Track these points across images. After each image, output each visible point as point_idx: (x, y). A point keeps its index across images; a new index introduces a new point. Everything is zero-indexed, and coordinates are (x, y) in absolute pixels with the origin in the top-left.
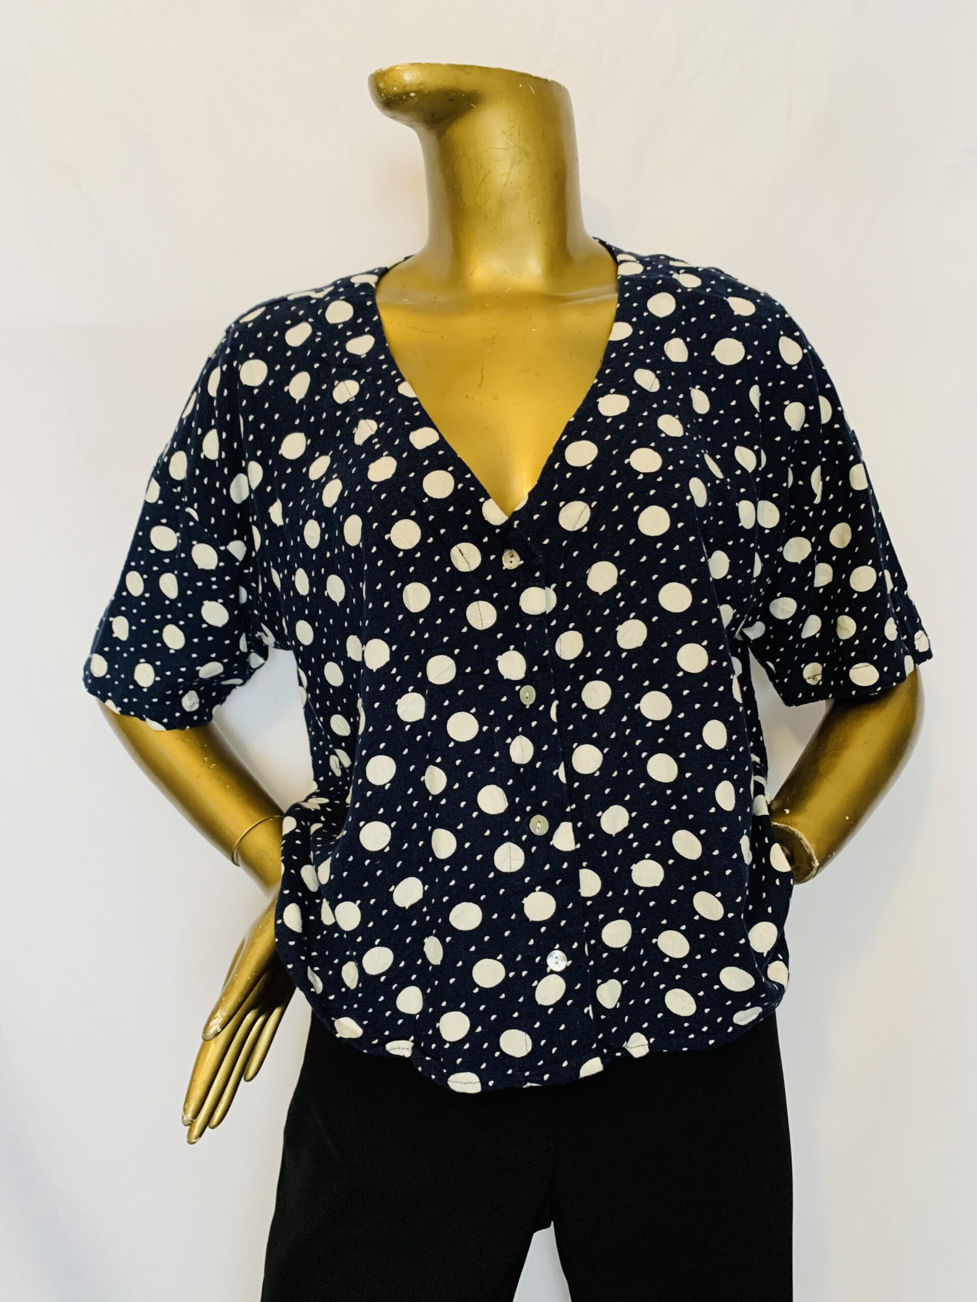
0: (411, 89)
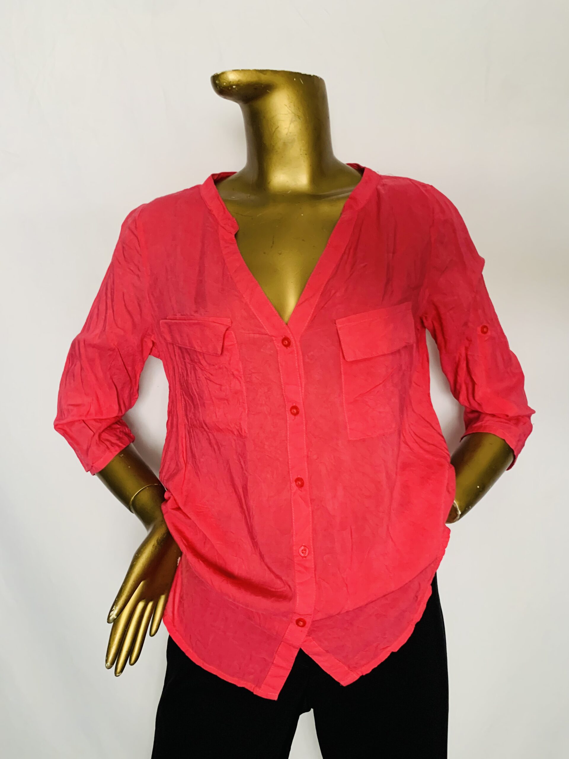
0: (233, 84)
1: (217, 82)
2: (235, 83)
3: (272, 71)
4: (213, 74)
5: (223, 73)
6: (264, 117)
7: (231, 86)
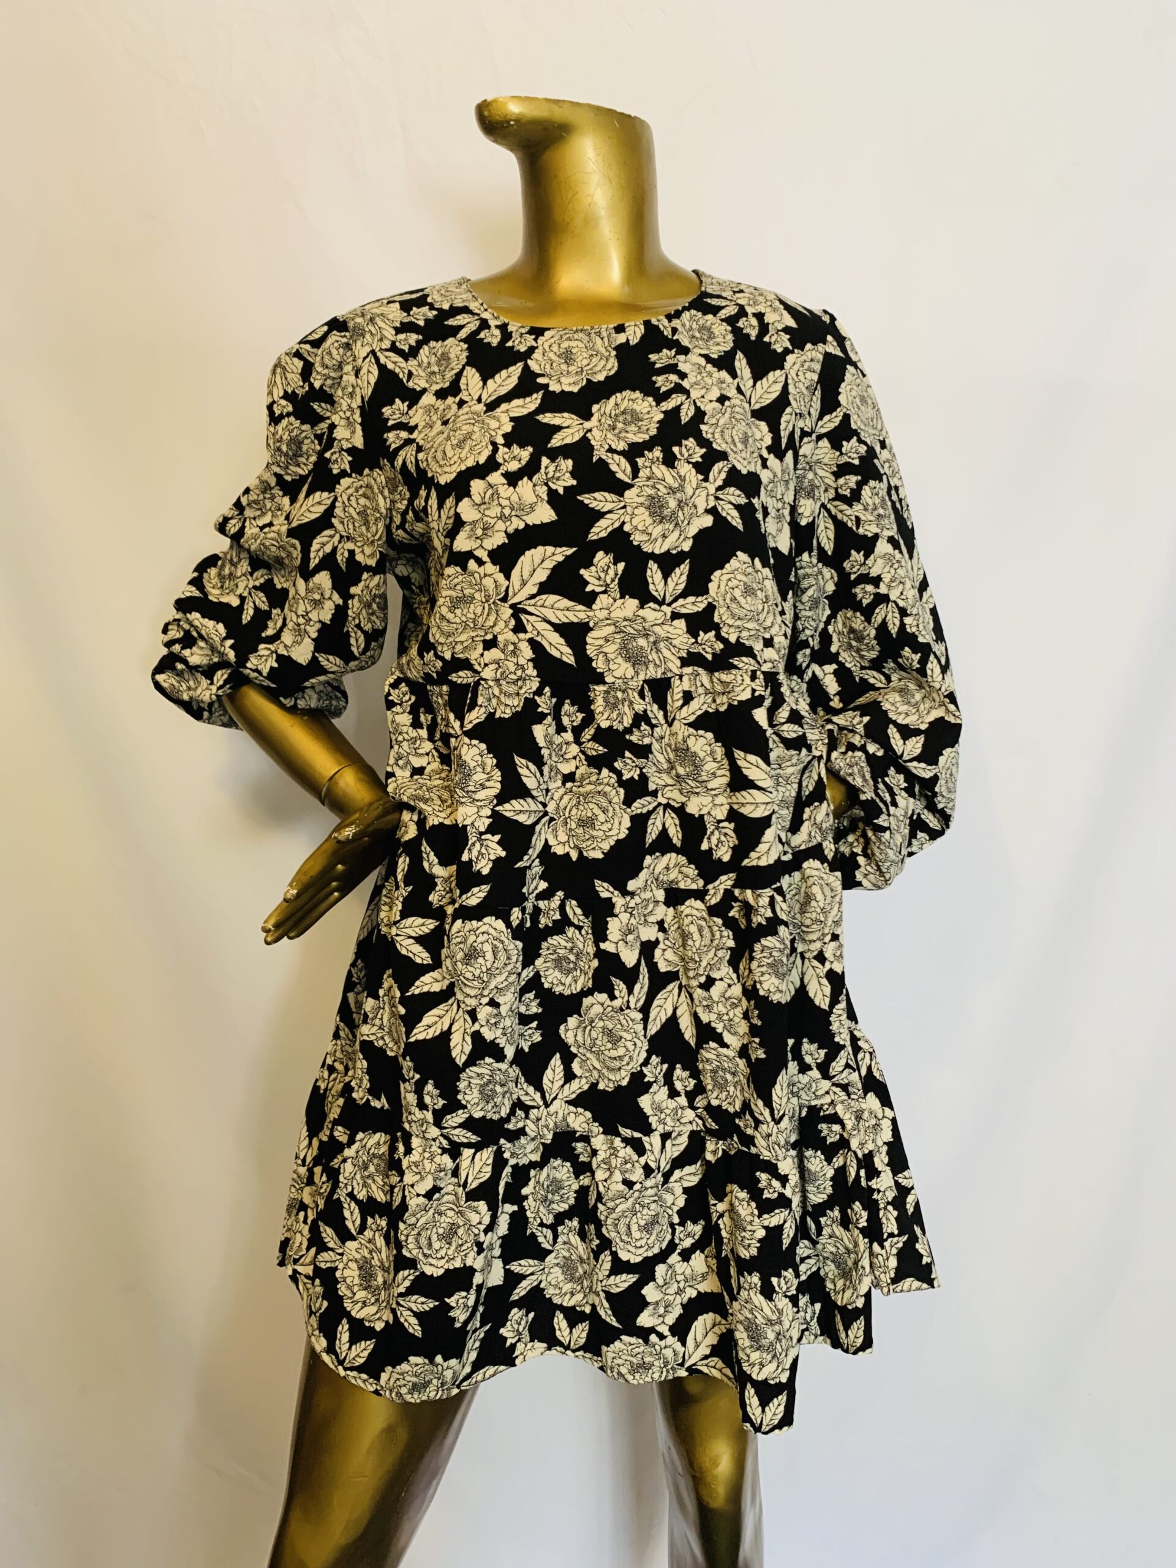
0: (511, 118)
1: (486, 113)
2: (513, 117)
3: (572, 103)
4: (479, 101)
5: (495, 101)
6: (555, 176)
7: (508, 122)
